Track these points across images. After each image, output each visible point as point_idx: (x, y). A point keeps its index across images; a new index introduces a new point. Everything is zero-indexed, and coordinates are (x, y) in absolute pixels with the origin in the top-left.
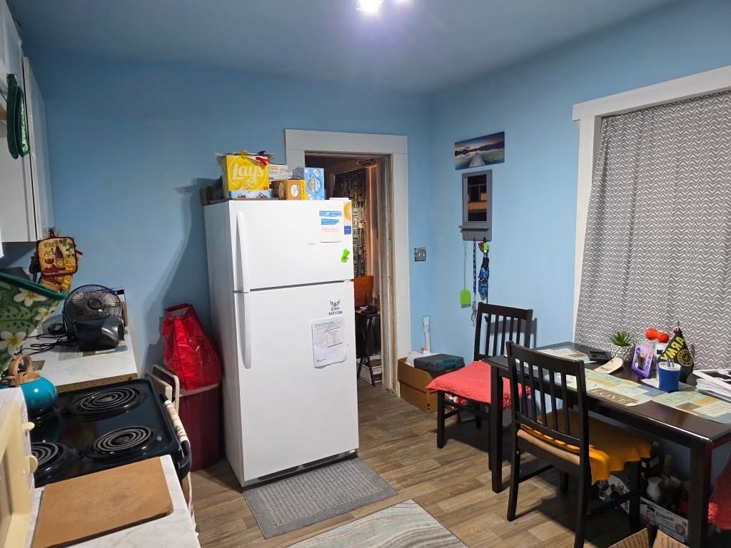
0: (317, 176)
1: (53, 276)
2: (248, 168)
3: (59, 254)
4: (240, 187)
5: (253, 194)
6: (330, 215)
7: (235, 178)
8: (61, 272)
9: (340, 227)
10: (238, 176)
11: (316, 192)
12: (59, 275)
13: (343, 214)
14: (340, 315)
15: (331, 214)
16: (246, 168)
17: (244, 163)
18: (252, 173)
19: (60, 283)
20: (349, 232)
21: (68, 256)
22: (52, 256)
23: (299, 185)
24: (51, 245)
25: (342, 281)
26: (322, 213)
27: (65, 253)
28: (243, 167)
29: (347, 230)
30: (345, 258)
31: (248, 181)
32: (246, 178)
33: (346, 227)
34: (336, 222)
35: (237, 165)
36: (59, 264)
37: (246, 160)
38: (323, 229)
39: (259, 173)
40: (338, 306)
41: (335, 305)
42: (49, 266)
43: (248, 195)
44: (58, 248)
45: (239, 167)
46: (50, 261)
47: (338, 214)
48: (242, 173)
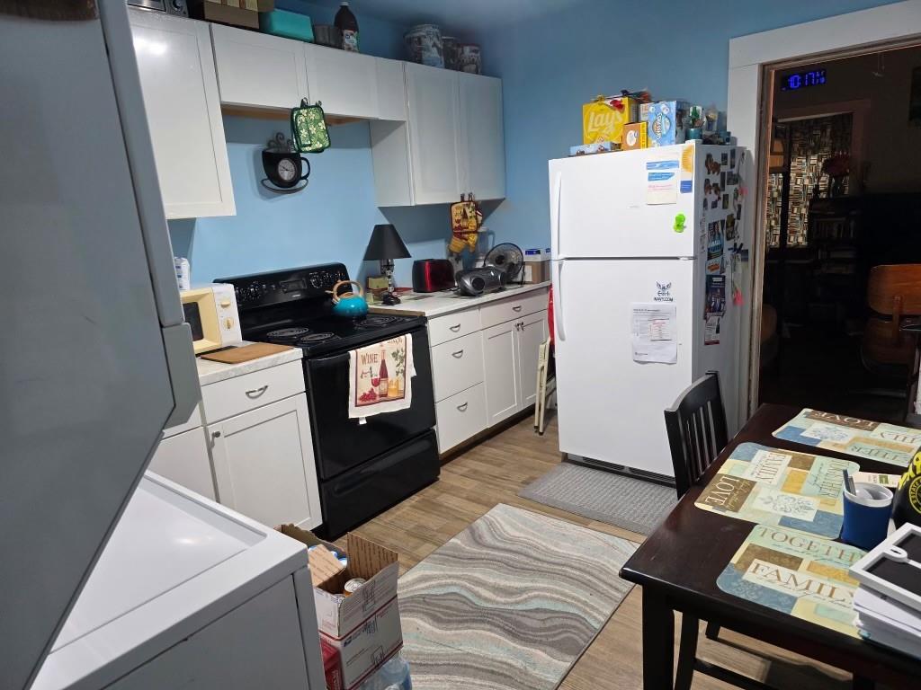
0: (665, 113)
1: (461, 233)
2: (605, 117)
3: (465, 216)
4: (595, 140)
5: (592, 148)
6: (662, 167)
7: (590, 129)
8: (465, 230)
9: (675, 182)
10: (593, 127)
11: (663, 136)
12: (466, 233)
13: (680, 164)
14: (669, 303)
15: (663, 165)
16: (602, 116)
17: (602, 110)
18: (609, 121)
19: (466, 240)
20: (689, 190)
21: (471, 217)
22: (460, 217)
23: (638, 130)
24: (460, 207)
25: (677, 258)
26: (650, 165)
27: (469, 215)
28: (600, 115)
29: (686, 187)
30: (680, 226)
31: (604, 131)
32: (602, 128)
33: (683, 183)
34: (669, 176)
35: (593, 114)
36: (464, 224)
37: (603, 107)
38: (650, 186)
39: (616, 119)
40: (669, 290)
41: (664, 288)
42: (457, 225)
43: (587, 150)
44: (465, 211)
45: (595, 115)
46: (458, 221)
47: (672, 164)
48: (598, 122)
